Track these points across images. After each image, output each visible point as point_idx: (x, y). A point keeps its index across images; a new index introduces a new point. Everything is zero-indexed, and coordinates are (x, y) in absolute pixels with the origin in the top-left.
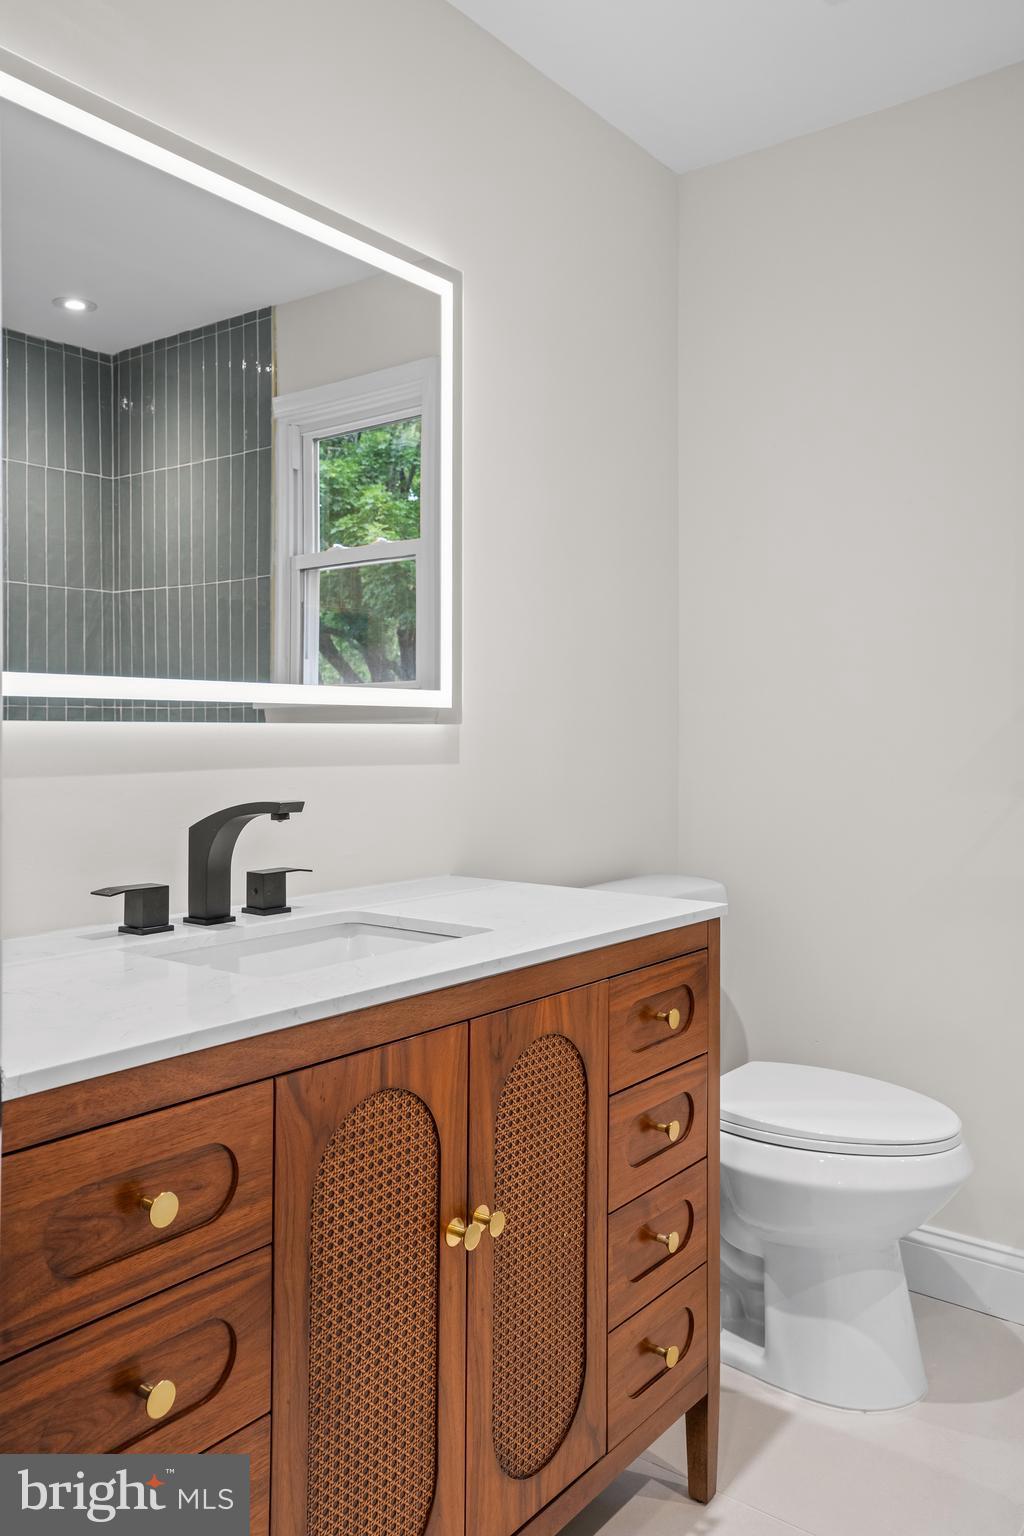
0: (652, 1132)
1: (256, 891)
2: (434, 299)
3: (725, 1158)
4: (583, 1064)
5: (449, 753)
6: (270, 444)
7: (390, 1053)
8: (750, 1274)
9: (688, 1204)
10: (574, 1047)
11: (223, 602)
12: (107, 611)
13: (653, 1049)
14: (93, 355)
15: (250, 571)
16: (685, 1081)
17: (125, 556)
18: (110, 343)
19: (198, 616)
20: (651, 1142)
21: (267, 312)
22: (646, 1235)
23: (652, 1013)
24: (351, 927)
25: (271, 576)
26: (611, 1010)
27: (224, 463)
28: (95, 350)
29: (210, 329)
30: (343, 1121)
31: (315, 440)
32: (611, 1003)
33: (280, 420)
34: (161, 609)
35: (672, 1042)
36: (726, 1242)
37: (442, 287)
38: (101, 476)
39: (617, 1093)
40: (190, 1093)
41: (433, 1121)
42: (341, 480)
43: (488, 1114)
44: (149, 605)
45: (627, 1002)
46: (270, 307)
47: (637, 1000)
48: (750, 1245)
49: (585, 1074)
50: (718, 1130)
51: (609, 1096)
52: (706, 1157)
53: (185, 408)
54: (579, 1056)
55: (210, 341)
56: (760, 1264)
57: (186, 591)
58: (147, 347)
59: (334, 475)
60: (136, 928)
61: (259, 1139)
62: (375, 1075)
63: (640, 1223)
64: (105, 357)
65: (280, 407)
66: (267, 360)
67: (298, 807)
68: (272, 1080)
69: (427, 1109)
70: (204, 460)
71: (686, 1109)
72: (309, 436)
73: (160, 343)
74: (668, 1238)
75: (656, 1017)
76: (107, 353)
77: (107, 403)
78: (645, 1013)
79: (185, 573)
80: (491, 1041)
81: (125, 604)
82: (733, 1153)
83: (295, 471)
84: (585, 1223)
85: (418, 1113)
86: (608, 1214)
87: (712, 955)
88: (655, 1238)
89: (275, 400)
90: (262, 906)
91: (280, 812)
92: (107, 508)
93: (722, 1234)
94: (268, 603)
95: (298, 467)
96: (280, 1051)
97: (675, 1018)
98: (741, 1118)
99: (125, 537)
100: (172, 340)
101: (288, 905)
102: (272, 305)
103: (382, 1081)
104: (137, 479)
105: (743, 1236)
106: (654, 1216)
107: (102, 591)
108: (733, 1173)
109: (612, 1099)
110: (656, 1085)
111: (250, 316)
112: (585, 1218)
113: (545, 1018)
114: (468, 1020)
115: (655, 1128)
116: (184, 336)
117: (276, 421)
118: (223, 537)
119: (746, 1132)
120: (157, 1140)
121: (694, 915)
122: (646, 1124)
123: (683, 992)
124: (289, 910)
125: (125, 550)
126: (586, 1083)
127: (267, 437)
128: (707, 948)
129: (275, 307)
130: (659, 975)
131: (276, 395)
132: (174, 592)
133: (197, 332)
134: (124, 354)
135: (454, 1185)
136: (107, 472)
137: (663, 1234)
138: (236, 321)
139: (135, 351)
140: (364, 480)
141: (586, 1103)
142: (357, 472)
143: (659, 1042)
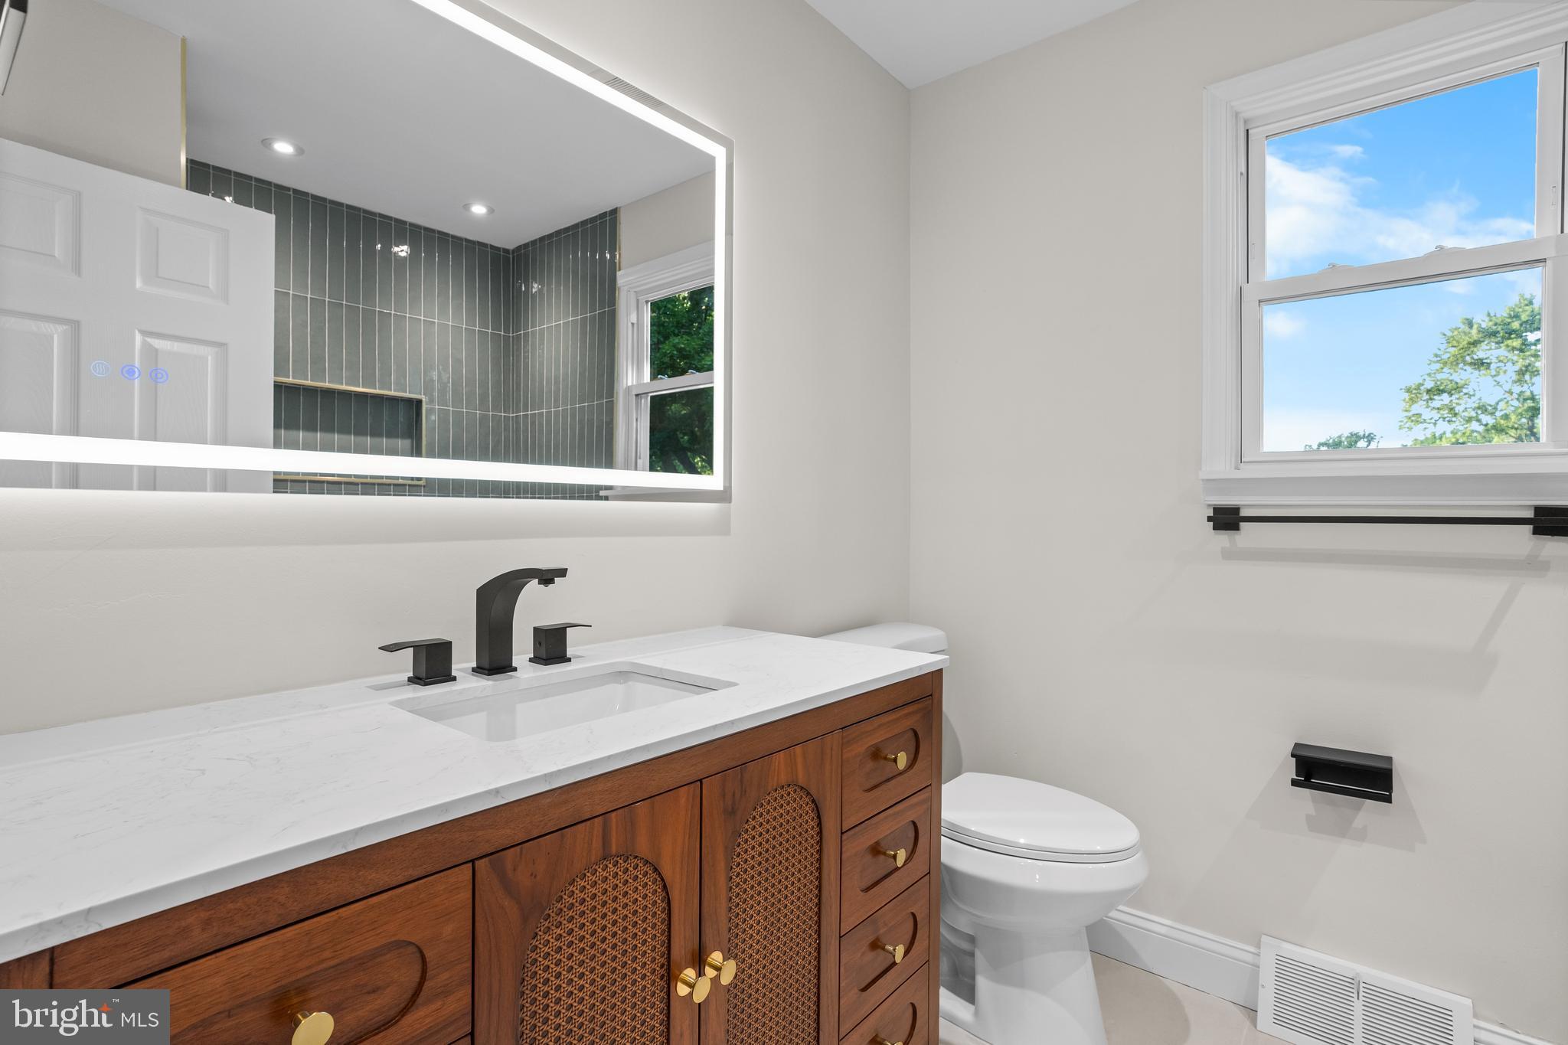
0: (882, 857)
1: (540, 644)
2: (711, 160)
3: (945, 859)
4: (817, 807)
5: (722, 527)
6: (614, 305)
7: (614, 820)
8: (965, 945)
9: (913, 915)
10: (808, 794)
11: (581, 421)
12: (507, 429)
13: (883, 787)
14: (498, 249)
15: (600, 397)
16: (910, 812)
17: (518, 389)
18: (508, 239)
19: (565, 430)
20: (881, 865)
21: (614, 212)
22: (876, 945)
23: (883, 755)
24: (623, 675)
25: (614, 399)
26: (844, 757)
27: (584, 320)
28: (499, 246)
29: (576, 226)
30: (560, 894)
31: (647, 302)
32: (844, 751)
33: (622, 288)
34: (541, 425)
35: (899, 778)
36: (944, 921)
37: (718, 152)
38: (502, 333)
39: (850, 829)
40: (360, 891)
41: (663, 880)
42: (688, 349)
43: (721, 866)
44: (533, 423)
45: (862, 747)
46: (617, 208)
47: (867, 746)
48: (963, 924)
49: (819, 817)
50: (940, 835)
51: (842, 833)
52: (929, 873)
53: (558, 284)
54: (813, 801)
55: (575, 235)
56: (972, 939)
57: (557, 413)
58: (534, 242)
59: (683, 346)
60: (421, 679)
61: (455, 928)
62: (597, 844)
63: (871, 938)
64: (506, 251)
65: (623, 278)
66: (613, 248)
67: (562, 573)
68: (470, 864)
69: (656, 870)
70: (571, 319)
71: (911, 834)
72: (642, 299)
73: (542, 239)
74: (894, 950)
75: (885, 758)
76: (507, 247)
77: (507, 282)
78: (876, 754)
79: (557, 400)
80: (724, 796)
81: (518, 423)
82: (953, 855)
83: (633, 324)
84: (818, 949)
85: (645, 874)
86: (840, 937)
87: (935, 701)
88: (883, 949)
89: (619, 274)
90: (544, 657)
91: (547, 577)
92: (507, 356)
93: (941, 915)
94: (612, 420)
95: (635, 321)
96: (480, 833)
97: (902, 760)
98: (957, 826)
99: (518, 376)
100: (550, 236)
101: (569, 654)
102: (619, 206)
103: (604, 850)
104: (526, 335)
105: (957, 919)
106: (882, 931)
107: (503, 414)
108: (951, 872)
109: (845, 837)
110: (886, 818)
111: (603, 215)
112: (819, 944)
113: (780, 768)
114: (701, 781)
115: (885, 854)
116: (558, 233)
117: (619, 288)
118: (582, 374)
119: (962, 837)
120: (314, 949)
121: (920, 667)
122: (876, 850)
123: (911, 734)
124: (569, 660)
125: (518, 385)
126: (820, 824)
127: (613, 301)
128: (931, 695)
129: (620, 208)
130: (888, 722)
131: (620, 270)
132: (549, 413)
133: (567, 230)
134: (519, 248)
135: (685, 938)
136: (507, 330)
137: (891, 945)
138: (593, 220)
139: (526, 245)
140: (705, 350)
141: (820, 842)
142: (700, 345)
143: (888, 780)
